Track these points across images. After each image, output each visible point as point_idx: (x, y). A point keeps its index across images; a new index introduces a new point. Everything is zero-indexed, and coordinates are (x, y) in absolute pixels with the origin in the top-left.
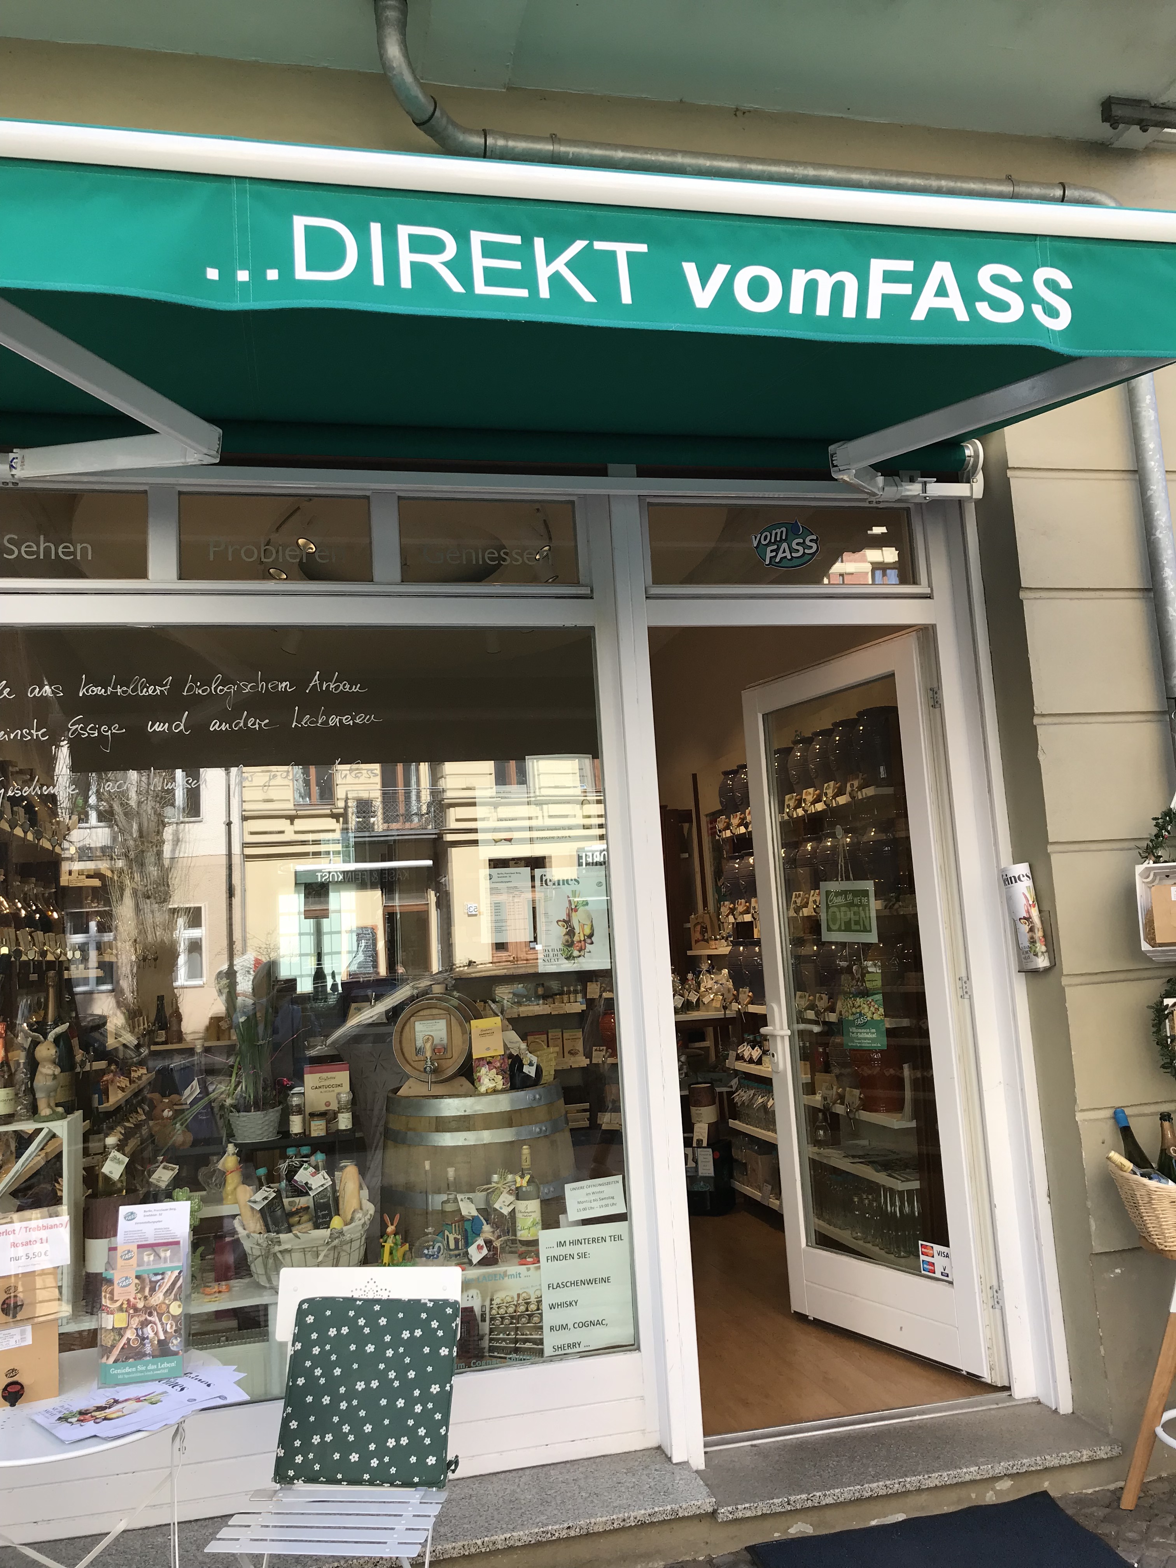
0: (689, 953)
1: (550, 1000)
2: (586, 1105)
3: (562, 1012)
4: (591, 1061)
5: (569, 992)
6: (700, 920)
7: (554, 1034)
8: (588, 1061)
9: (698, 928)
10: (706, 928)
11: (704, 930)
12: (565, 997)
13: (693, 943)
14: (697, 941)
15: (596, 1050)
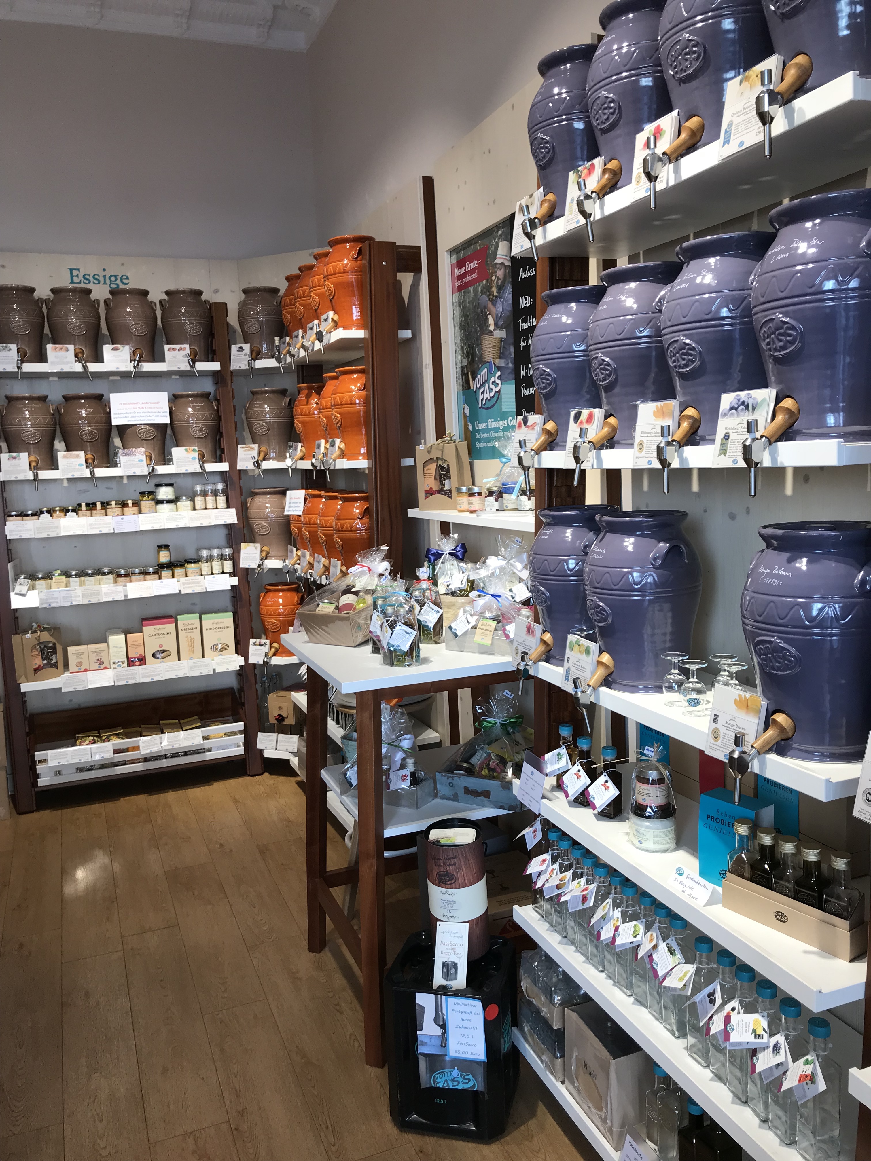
0: (412, 513)
1: (178, 571)
2: (240, 726)
3: (198, 590)
4: (246, 660)
5: (210, 559)
6: (435, 454)
7: (187, 622)
8: (241, 661)
9: (432, 468)
10: (448, 470)
11: (443, 473)
12: (205, 567)
13: (421, 495)
14: (429, 493)
15: (255, 644)
